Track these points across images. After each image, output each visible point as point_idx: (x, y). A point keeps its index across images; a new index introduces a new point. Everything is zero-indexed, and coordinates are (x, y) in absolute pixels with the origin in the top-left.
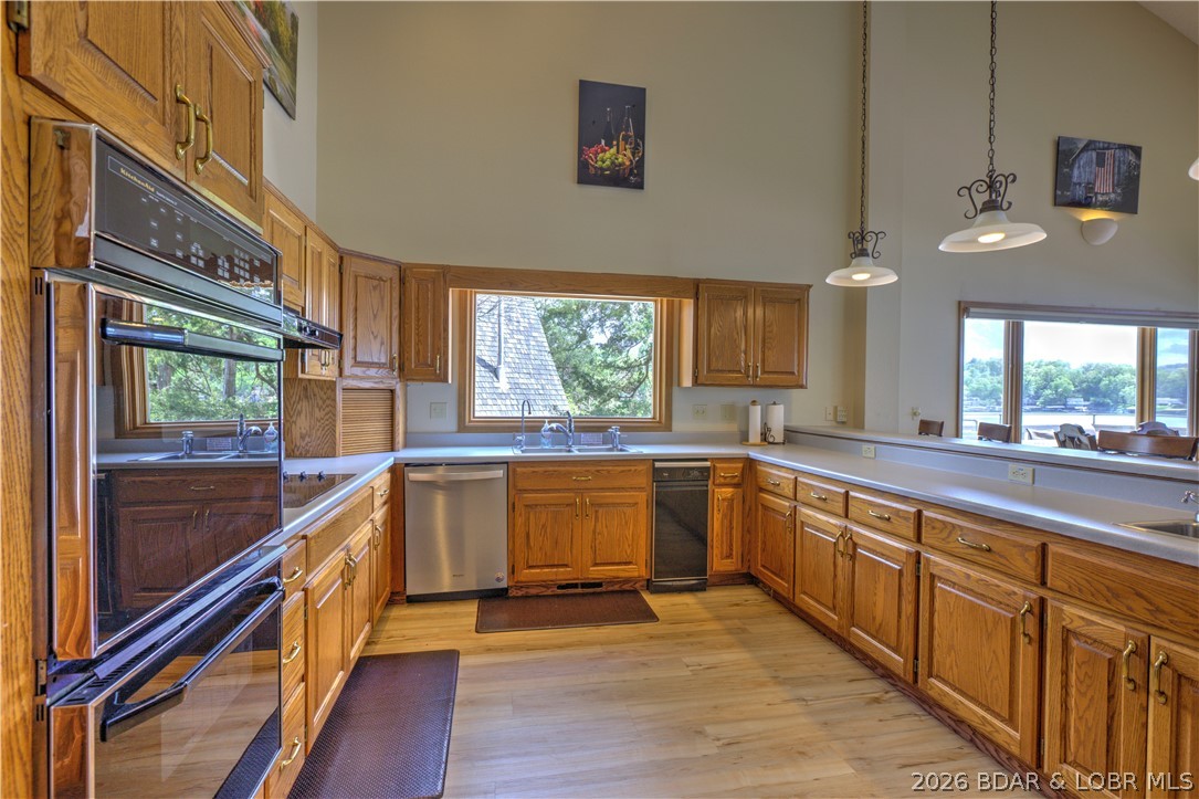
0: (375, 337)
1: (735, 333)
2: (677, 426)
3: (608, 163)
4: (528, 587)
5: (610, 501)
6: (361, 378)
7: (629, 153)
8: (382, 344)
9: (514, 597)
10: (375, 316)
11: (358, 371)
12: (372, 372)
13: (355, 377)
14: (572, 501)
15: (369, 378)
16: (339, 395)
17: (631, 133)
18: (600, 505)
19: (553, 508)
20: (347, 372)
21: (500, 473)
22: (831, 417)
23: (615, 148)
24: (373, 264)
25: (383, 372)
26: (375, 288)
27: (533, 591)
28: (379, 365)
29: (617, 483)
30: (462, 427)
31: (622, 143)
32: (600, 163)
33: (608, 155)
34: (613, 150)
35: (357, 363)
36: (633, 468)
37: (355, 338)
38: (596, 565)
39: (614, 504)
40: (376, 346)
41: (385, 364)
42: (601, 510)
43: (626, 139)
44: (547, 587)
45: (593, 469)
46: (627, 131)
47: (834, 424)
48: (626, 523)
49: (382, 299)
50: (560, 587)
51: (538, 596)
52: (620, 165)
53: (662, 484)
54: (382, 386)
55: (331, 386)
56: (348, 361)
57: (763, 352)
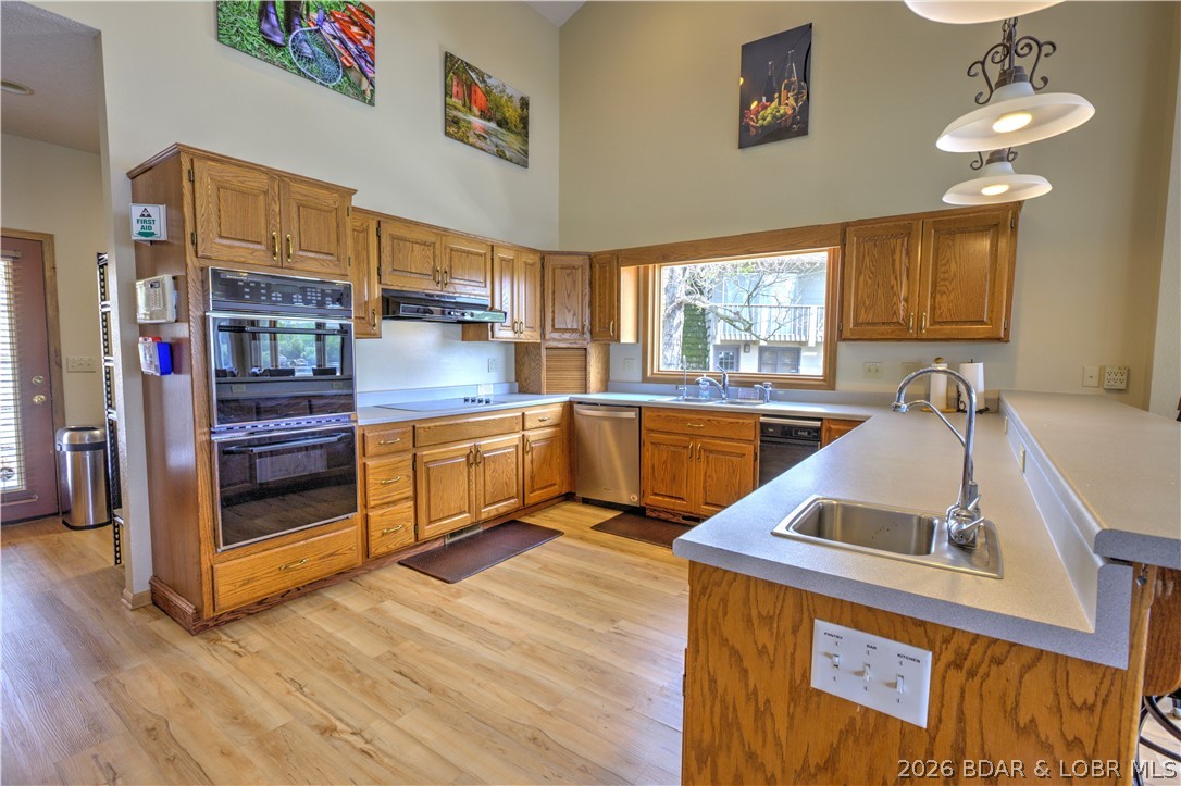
0: (569, 311)
1: (892, 279)
2: (843, 384)
3: (769, 119)
4: (659, 511)
5: (719, 449)
6: (559, 341)
7: (791, 101)
8: (575, 315)
9: (649, 517)
10: (569, 296)
11: (556, 335)
12: (566, 336)
13: (554, 340)
14: (686, 444)
15: (565, 340)
16: (544, 353)
17: (795, 79)
18: (711, 452)
19: (672, 448)
20: (548, 337)
21: (632, 415)
22: (1095, 382)
23: (777, 100)
24: (567, 258)
25: (575, 335)
26: (568, 275)
27: (663, 516)
28: (573, 331)
29: (727, 434)
30: (645, 379)
31: (784, 93)
32: (761, 122)
33: (769, 110)
34: (775, 103)
35: (555, 330)
36: (741, 421)
37: (553, 312)
38: (707, 504)
39: (723, 453)
40: (569, 317)
41: (577, 330)
42: (711, 456)
43: (788, 88)
44: (674, 515)
45: (705, 418)
46: (790, 77)
47: (1101, 391)
48: (734, 471)
49: (574, 282)
50: (684, 518)
51: (666, 521)
52: (782, 116)
53: (768, 439)
54: (575, 346)
55: (537, 346)
56: (548, 328)
57: (933, 298)
